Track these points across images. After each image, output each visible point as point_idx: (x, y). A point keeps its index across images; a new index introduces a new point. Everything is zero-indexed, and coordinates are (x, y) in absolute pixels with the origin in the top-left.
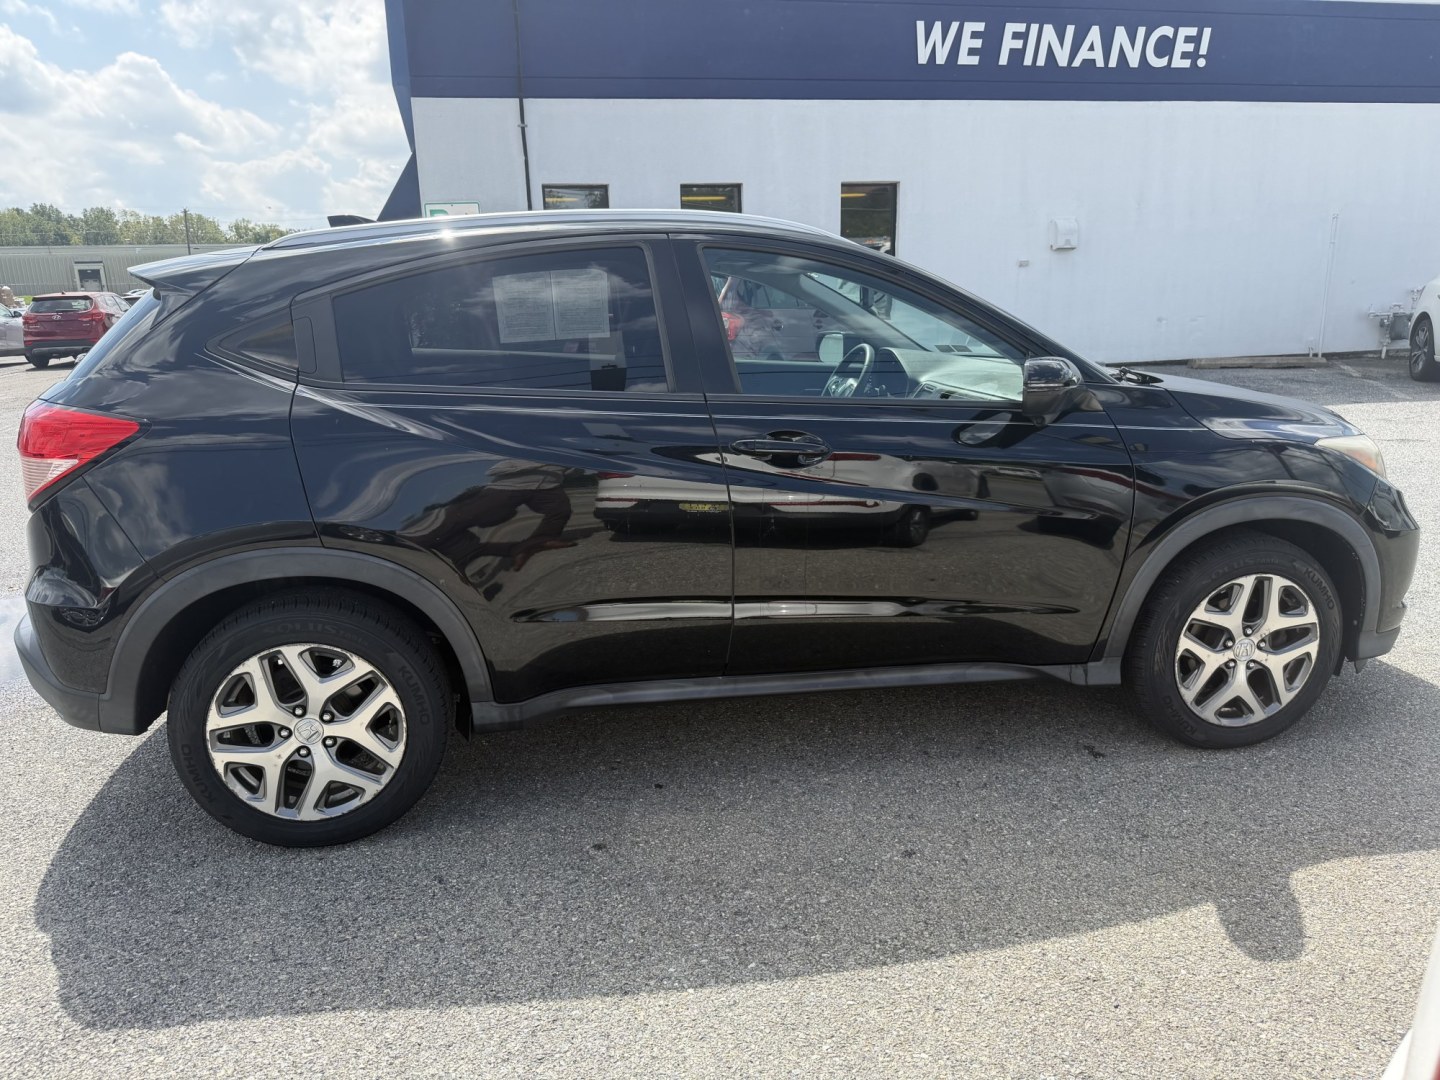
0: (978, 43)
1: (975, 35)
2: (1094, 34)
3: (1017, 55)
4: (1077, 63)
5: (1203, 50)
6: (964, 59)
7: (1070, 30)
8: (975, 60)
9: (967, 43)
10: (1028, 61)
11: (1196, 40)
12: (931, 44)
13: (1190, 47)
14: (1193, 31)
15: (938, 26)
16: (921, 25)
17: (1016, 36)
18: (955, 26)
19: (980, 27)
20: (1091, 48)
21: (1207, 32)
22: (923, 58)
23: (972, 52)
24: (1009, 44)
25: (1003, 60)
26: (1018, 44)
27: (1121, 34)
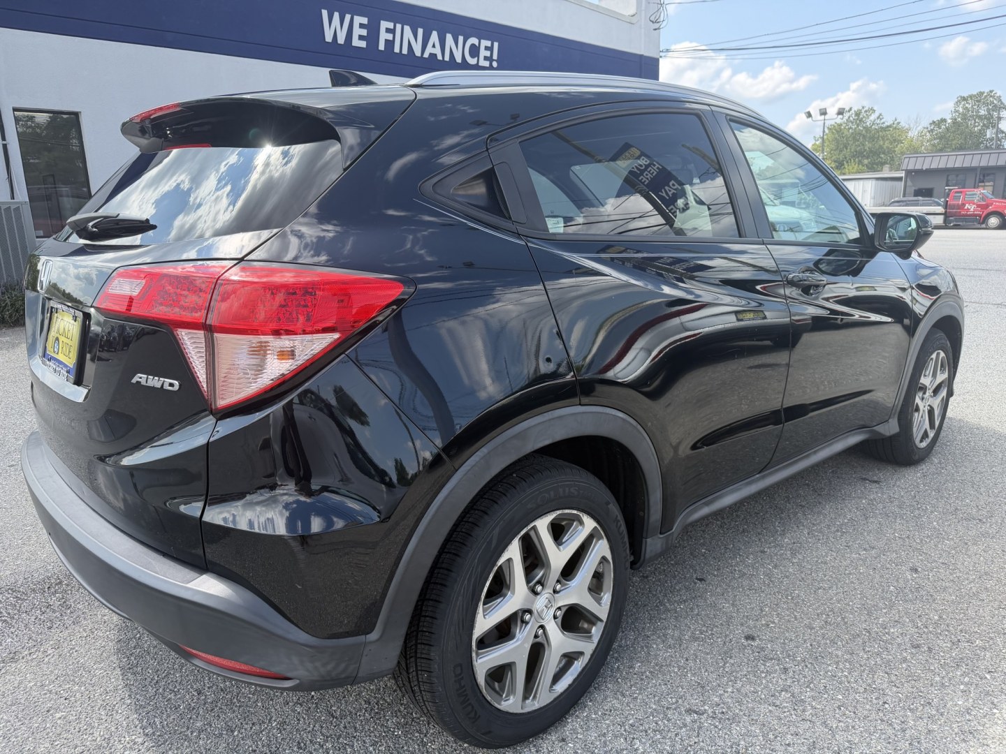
0: (364, 32)
1: (362, 26)
2: (434, 37)
3: (389, 44)
4: (426, 55)
5: (495, 57)
6: (356, 42)
7: (420, 31)
8: (363, 44)
9: (357, 31)
10: (397, 50)
11: (490, 49)
12: (334, 28)
13: (488, 54)
14: (488, 43)
15: (336, 15)
16: (325, 13)
17: (388, 30)
18: (348, 17)
19: (365, 21)
20: (434, 46)
21: (496, 45)
22: (329, 38)
23: (361, 38)
24: (384, 36)
25: (382, 47)
26: (390, 37)
27: (449, 38)
